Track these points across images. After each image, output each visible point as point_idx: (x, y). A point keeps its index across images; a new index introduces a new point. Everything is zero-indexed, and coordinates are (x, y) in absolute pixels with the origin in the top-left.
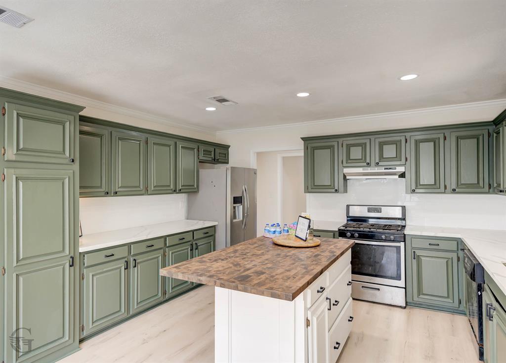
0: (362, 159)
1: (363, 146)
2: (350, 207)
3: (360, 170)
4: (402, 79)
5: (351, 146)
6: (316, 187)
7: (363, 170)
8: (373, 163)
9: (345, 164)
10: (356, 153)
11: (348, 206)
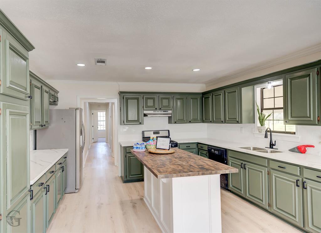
0: (153, 106)
1: (154, 99)
2: (145, 132)
3: (152, 112)
4: (194, 70)
5: (148, 99)
6: (129, 122)
7: (154, 112)
8: (158, 109)
9: (145, 109)
10: (150, 103)
11: (143, 132)
